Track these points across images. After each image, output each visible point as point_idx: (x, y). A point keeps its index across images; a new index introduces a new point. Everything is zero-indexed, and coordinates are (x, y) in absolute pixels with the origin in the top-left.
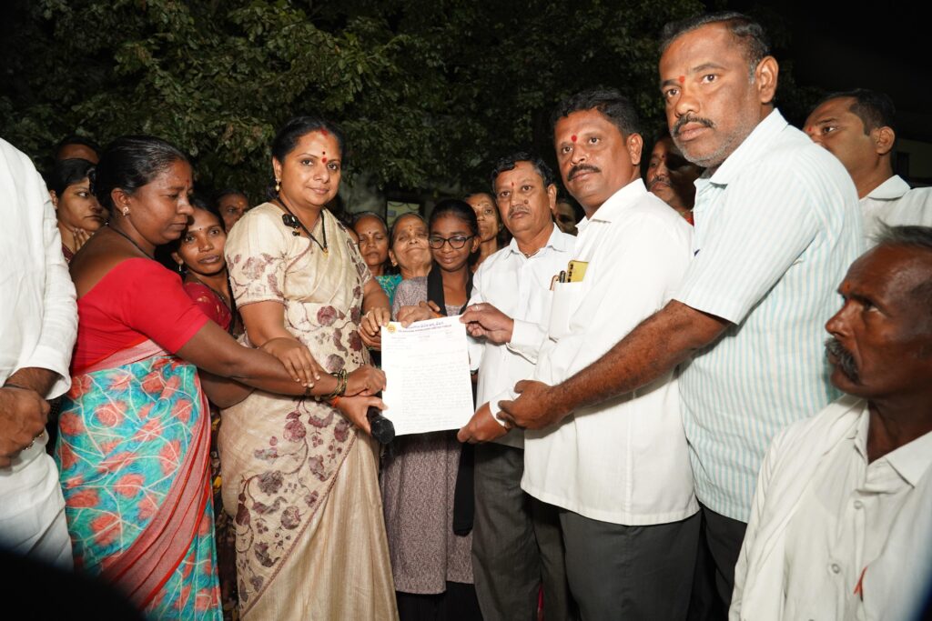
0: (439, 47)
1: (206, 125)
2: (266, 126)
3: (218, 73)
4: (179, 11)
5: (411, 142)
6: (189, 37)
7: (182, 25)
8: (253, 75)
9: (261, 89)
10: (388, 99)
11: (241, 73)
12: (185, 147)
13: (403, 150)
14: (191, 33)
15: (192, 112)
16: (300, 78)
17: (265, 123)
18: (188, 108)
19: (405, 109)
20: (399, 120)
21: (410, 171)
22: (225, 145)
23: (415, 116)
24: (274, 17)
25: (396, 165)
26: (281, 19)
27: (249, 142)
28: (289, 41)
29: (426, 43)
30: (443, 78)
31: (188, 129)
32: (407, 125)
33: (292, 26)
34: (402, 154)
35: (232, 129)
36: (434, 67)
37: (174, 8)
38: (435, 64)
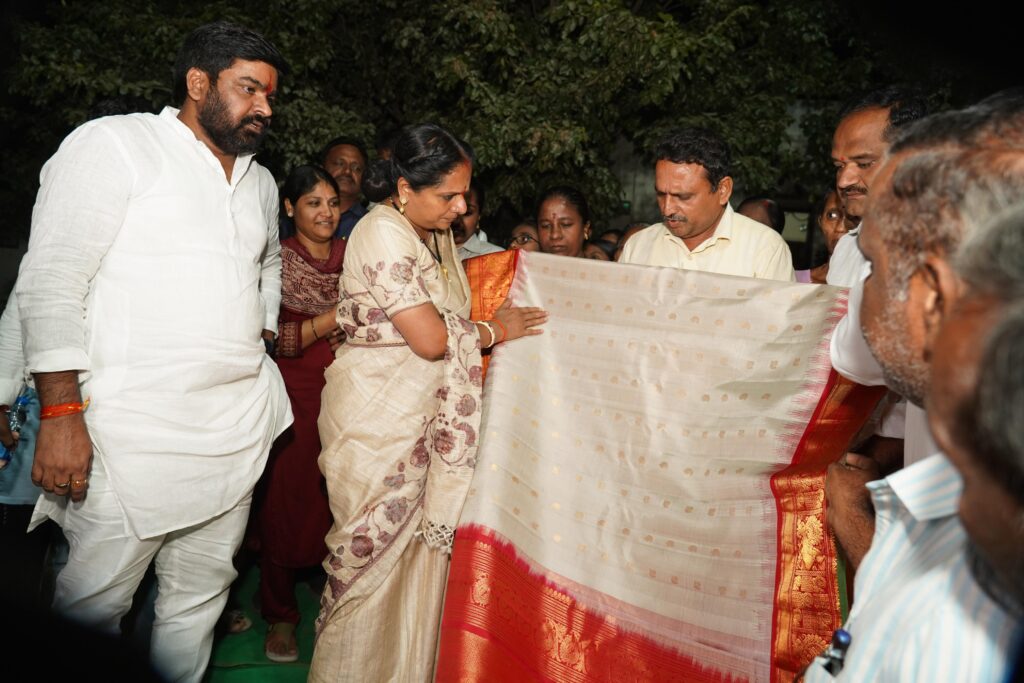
0: (819, 16)
1: (522, 134)
2: (578, 129)
3: (538, 79)
4: (498, 20)
5: (764, 135)
6: (509, 44)
7: (501, 33)
8: (574, 77)
9: (580, 91)
10: (738, 88)
11: (562, 75)
12: (501, 157)
13: (754, 145)
14: (509, 41)
15: (510, 121)
16: (616, 73)
17: (576, 125)
18: (506, 117)
19: (762, 96)
20: (753, 111)
21: (760, 170)
22: (531, 152)
23: (774, 104)
24: (588, 9)
25: (740, 164)
26: (594, 10)
27: (556, 147)
28: (602, 33)
29: (803, 13)
30: (830, 55)
31: (504, 138)
32: (763, 116)
33: (606, 16)
34: (752, 151)
35: (539, 134)
36: (812, 42)
37: (494, 17)
38: (814, 38)
